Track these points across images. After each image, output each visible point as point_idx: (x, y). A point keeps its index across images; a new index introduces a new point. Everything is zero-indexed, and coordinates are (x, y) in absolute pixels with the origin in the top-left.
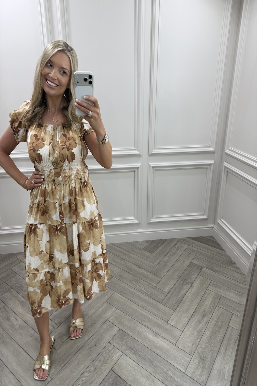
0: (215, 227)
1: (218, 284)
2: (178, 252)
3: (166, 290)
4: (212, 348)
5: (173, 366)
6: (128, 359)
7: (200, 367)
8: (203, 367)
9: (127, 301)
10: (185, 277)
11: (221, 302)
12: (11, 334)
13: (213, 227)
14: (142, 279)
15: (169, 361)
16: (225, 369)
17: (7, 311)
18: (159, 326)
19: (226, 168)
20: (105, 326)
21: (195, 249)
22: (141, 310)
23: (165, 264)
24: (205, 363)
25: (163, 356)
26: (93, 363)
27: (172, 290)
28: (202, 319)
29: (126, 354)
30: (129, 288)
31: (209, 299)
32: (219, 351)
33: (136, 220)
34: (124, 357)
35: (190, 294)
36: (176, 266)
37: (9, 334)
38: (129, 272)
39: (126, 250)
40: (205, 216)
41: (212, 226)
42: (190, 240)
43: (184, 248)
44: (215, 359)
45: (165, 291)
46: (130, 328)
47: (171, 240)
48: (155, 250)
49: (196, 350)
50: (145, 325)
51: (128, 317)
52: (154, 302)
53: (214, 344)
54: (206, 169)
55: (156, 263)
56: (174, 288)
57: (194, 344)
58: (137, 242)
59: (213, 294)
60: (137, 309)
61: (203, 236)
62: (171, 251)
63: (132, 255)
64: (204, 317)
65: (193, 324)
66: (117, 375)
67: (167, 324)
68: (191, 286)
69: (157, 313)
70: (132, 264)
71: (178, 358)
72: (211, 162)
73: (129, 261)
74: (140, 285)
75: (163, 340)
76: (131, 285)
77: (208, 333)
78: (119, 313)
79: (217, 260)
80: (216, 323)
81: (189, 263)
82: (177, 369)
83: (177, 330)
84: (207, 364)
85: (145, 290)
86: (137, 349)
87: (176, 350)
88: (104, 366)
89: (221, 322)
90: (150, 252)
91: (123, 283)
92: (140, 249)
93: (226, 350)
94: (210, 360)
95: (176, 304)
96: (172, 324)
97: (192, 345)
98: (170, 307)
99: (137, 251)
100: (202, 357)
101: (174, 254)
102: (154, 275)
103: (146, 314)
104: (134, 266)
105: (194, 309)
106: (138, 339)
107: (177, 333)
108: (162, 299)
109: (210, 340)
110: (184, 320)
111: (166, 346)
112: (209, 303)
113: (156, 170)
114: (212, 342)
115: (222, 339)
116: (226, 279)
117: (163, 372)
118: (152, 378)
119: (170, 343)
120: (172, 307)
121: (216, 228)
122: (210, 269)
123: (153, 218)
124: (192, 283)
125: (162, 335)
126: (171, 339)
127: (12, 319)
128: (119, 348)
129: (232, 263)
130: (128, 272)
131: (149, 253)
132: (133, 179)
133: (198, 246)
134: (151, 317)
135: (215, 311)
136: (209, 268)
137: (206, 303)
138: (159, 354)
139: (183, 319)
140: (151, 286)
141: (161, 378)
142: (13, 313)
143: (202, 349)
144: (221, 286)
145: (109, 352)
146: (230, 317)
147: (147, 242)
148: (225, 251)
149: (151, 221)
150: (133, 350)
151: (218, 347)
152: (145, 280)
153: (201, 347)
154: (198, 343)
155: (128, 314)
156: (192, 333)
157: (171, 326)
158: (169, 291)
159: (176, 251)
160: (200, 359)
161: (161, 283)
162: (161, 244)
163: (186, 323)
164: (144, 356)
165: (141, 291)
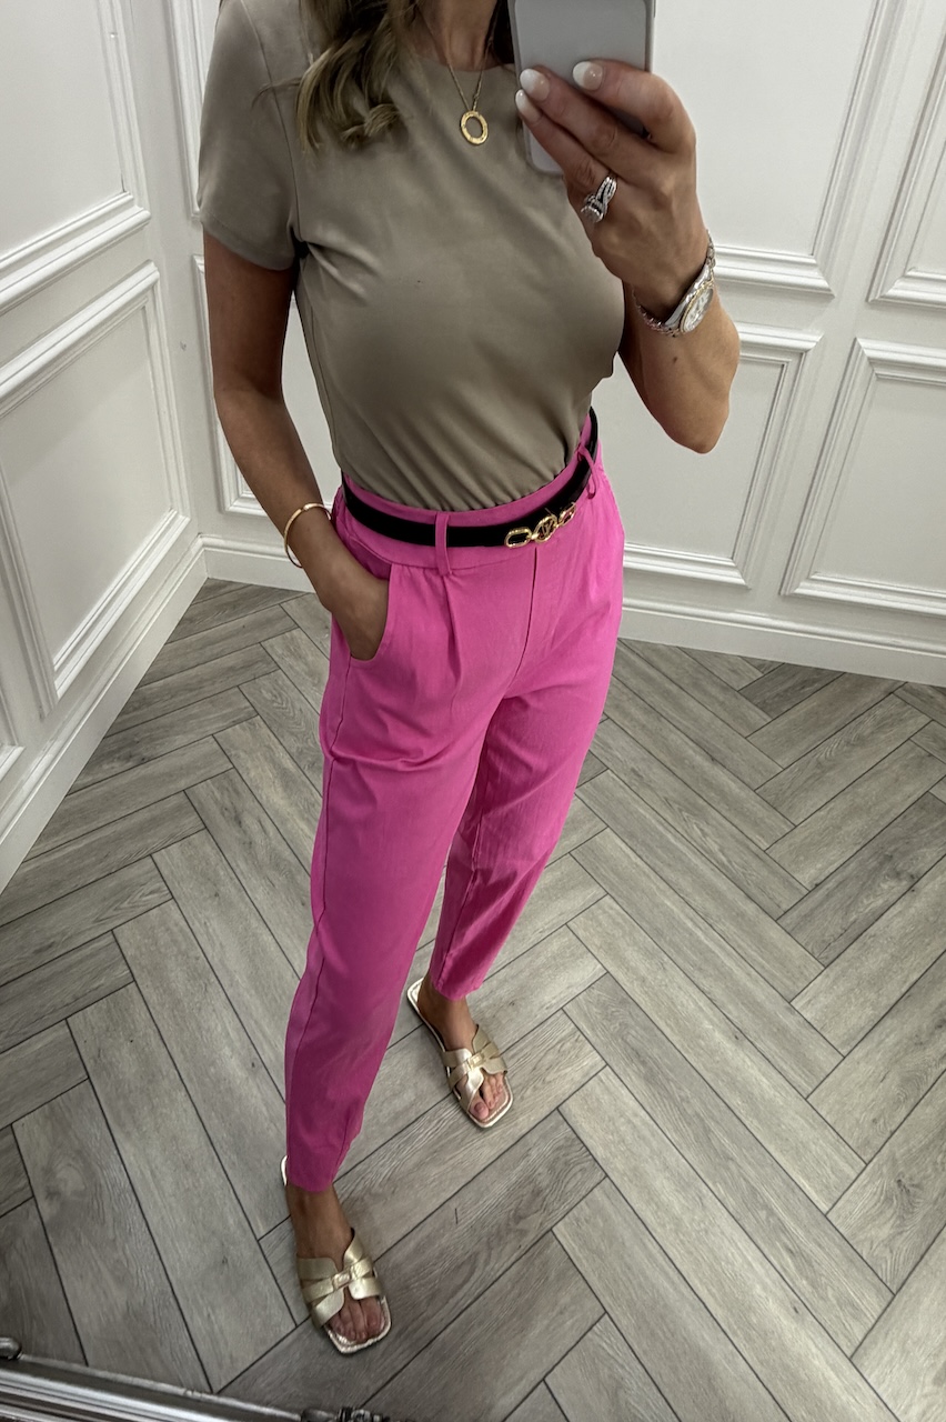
2: (883, 737)
3: (807, 875)
5: (784, 1176)
6: (621, 1089)
7: (889, 1212)
8: (901, 1217)
9: (648, 876)
10: (892, 848)
14: (718, 808)
15: (771, 1149)
17: (238, 793)
18: (754, 1007)
20: (555, 946)
22: (695, 924)
23: (819, 771)
24: (914, 1207)
25: (751, 1122)
27: (831, 885)
28: (932, 1034)
29: (616, 1069)
30: (661, 828)
33: (736, 573)
34: (608, 1077)
35: (900, 919)
36: (861, 790)
38: (673, 768)
39: (674, 677)
42: (940, 698)
43: (911, 727)
45: (798, 876)
46: (644, 980)
47: (863, 682)
48: (789, 706)
49: (887, 1144)
50: (701, 986)
51: (641, 936)
52: (750, 909)
55: (784, 762)
56: (838, 877)
57: (882, 1120)
58: (717, 655)
60: (682, 916)
62: (853, 724)
63: (692, 704)
64: (940, 1027)
65: (890, 1041)
66: (574, 1136)
67: (788, 1008)
68: (910, 889)
69: (753, 953)
70: (687, 739)
71: (810, 1151)
73: (677, 725)
74: (706, 830)
75: (764, 1065)
76: (670, 820)
78: (612, 912)
81: (920, 793)
82: (797, 1190)
83: (825, 1045)
84: (922, 1213)
85: (721, 851)
86: (658, 1067)
87: (806, 1120)
88: (535, 1088)
90: (763, 707)
91: (642, 801)
92: (727, 688)
94: (934, 1201)
95: (835, 940)
96: (808, 1016)
97: (874, 1121)
98: (809, 948)
99: (714, 691)
100: (903, 1180)
101: (861, 741)
102: (766, 805)
103: (711, 945)
104: (694, 751)
105: (905, 982)
106: (667, 1031)
107: (823, 1057)
108: (785, 907)
110: (859, 1016)
111: (771, 1093)
117: (743, 1182)
118: (700, 1192)
119: (786, 1085)
120: (815, 951)
123: (809, 579)
124: (915, 879)
125: (756, 1044)
126: (792, 1073)
128: (593, 1040)
130: (668, 765)
131: (760, 712)
134: (727, 963)
138: (738, 1114)
139: (853, 1008)
140: (749, 843)
141: (730, 1202)
143: (910, 1150)
145: (558, 1043)
147: (761, 665)
149: (798, 590)
150: (644, 1063)
152: (727, 815)
153: (906, 1141)
154: (899, 1120)
155: (644, 924)
156: (883, 1074)
157: (801, 1019)
158: (817, 885)
159: (873, 733)
160: (896, 1184)
161: (790, 845)
162: (817, 685)
163: (862, 1028)
164: (682, 1100)
165: (704, 853)
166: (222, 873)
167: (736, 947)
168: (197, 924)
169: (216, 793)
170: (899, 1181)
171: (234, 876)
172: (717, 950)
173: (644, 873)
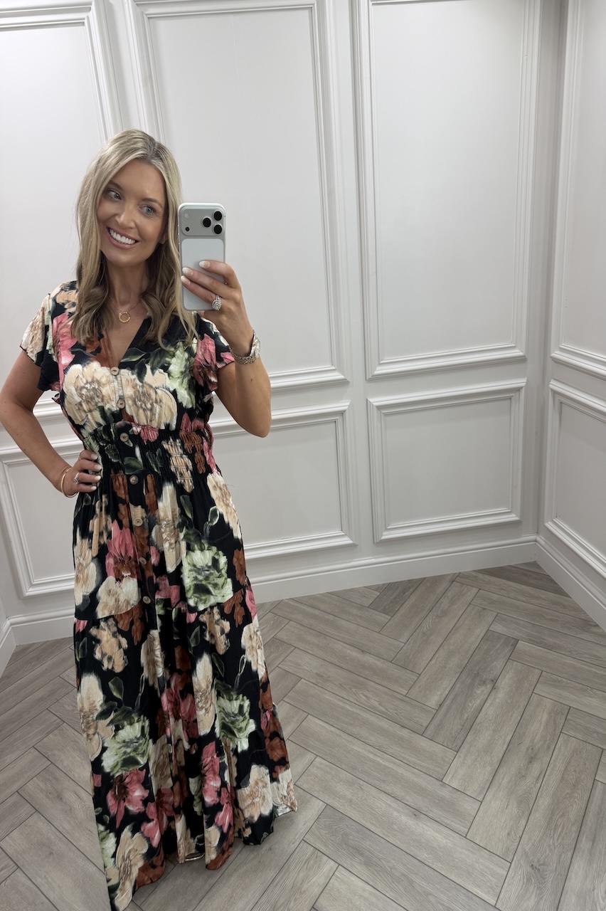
0: (541, 539)
1: (559, 679)
2: (455, 607)
3: (433, 701)
4: (558, 839)
5: (464, 891)
6: (350, 877)
7: (531, 890)
8: (539, 888)
9: (340, 736)
10: (477, 668)
11: (572, 722)
12: (68, 832)
13: (536, 541)
14: (373, 680)
15: (452, 877)
16: (595, 891)
17: (56, 779)
18: (421, 792)
19: (557, 395)
21: (496, 596)
22: (375, 755)
23: (425, 639)
24: (544, 879)
25: (437, 866)
26: (266, 893)
27: (448, 702)
28: (527, 768)
29: (345, 866)
30: (341, 704)
31: (540, 718)
32: (578, 845)
33: (346, 538)
34: (341, 873)
35: (492, 708)
36: (451, 642)
37: (64, 832)
38: (340, 665)
39: (329, 610)
40: (514, 515)
41: (532, 537)
42: (481, 576)
43: (469, 596)
44: (567, 868)
45: (429, 704)
46: (351, 801)
47: (436, 580)
48: (399, 607)
49: (519, 846)
50: (387, 791)
51: (343, 774)
52: (405, 733)
53: (563, 829)
54: (508, 401)
55: (404, 639)
56: (451, 696)
57: (513, 833)
58: (352, 590)
59: (548, 703)
60: (365, 753)
61: (512, 564)
62: (437, 605)
63: (344, 623)
64: (531, 762)
65: (505, 781)
67: (442, 786)
68: (493, 688)
69: (413, 760)
70: (345, 645)
71: (476, 869)
72: (520, 382)
73: (336, 638)
74: (369, 695)
75: (435, 825)
76: (346, 697)
77: (544, 803)
78: (322, 766)
79: (552, 620)
80: (562, 777)
81: (484, 632)
82: (474, 897)
83: (467, 798)
84: (551, 880)
85: (380, 705)
86: (372, 854)
87: (469, 850)
88: (296, 900)
89: (575, 771)
90: (385, 611)
91: (326, 692)
92: (361, 607)
93: (594, 841)
94: (556, 871)
95: (459, 734)
96: (454, 785)
97: (508, 834)
98: (445, 744)
99: (355, 612)
100: (534, 864)
101: (444, 613)
102: (399, 668)
103: (386, 764)
104: (351, 650)
105: (504, 743)
106: (373, 828)
107: (469, 806)
108: (425, 724)
109: (551, 818)
110: (483, 774)
111: (444, 842)
112: (540, 727)
113: (386, 415)
114: (556, 825)
115: (582, 814)
116: (579, 665)
117: (441, 906)
119: (451, 833)
120: (449, 744)
121: (543, 543)
122: (538, 644)
123: (387, 530)
124: (494, 681)
125: (430, 815)
126: (453, 824)
127: (69, 796)
128: (327, 853)
129: (590, 625)
130: (337, 663)
131: (383, 615)
132: (332, 441)
133: (503, 589)
134: (400, 772)
135: (557, 747)
136: (534, 641)
137: (533, 729)
138: (427, 863)
139: (479, 771)
140: (396, 694)
142: (71, 781)
143: (533, 844)
144: (568, 683)
145: (305, 862)
146: (598, 758)
147: (377, 588)
148: (568, 596)
149: (383, 538)
150: (362, 854)
151: (574, 835)
152: (378, 682)
153: (530, 840)
154: (522, 829)
155: (344, 766)
156: (506, 804)
157: (451, 789)
158: (440, 705)
159: (449, 607)
160: (530, 869)
161: (420, 687)
162: (411, 590)
163: (487, 780)
164: (391, 869)
165: (371, 710)
166: (52, 837)
167: (401, 759)
168: (39, 880)
169: (41, 785)
170: (532, 865)
171: (61, 835)
172: (391, 765)
173: (337, 735)
